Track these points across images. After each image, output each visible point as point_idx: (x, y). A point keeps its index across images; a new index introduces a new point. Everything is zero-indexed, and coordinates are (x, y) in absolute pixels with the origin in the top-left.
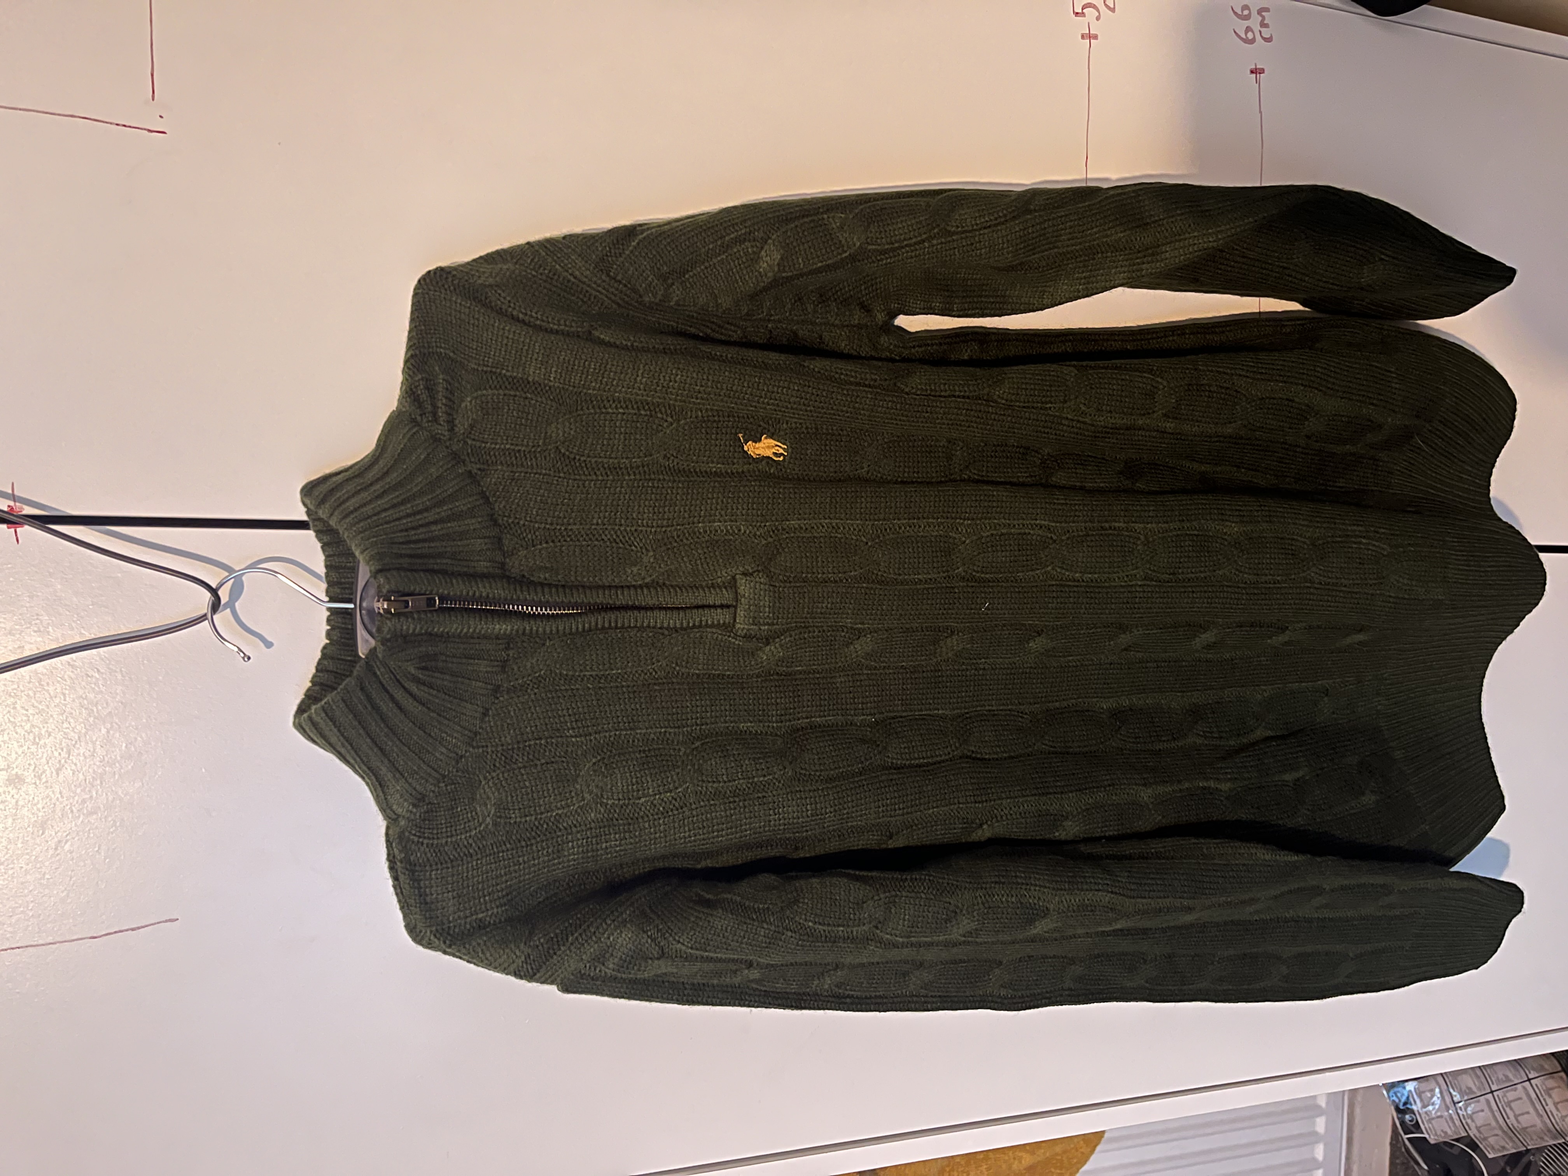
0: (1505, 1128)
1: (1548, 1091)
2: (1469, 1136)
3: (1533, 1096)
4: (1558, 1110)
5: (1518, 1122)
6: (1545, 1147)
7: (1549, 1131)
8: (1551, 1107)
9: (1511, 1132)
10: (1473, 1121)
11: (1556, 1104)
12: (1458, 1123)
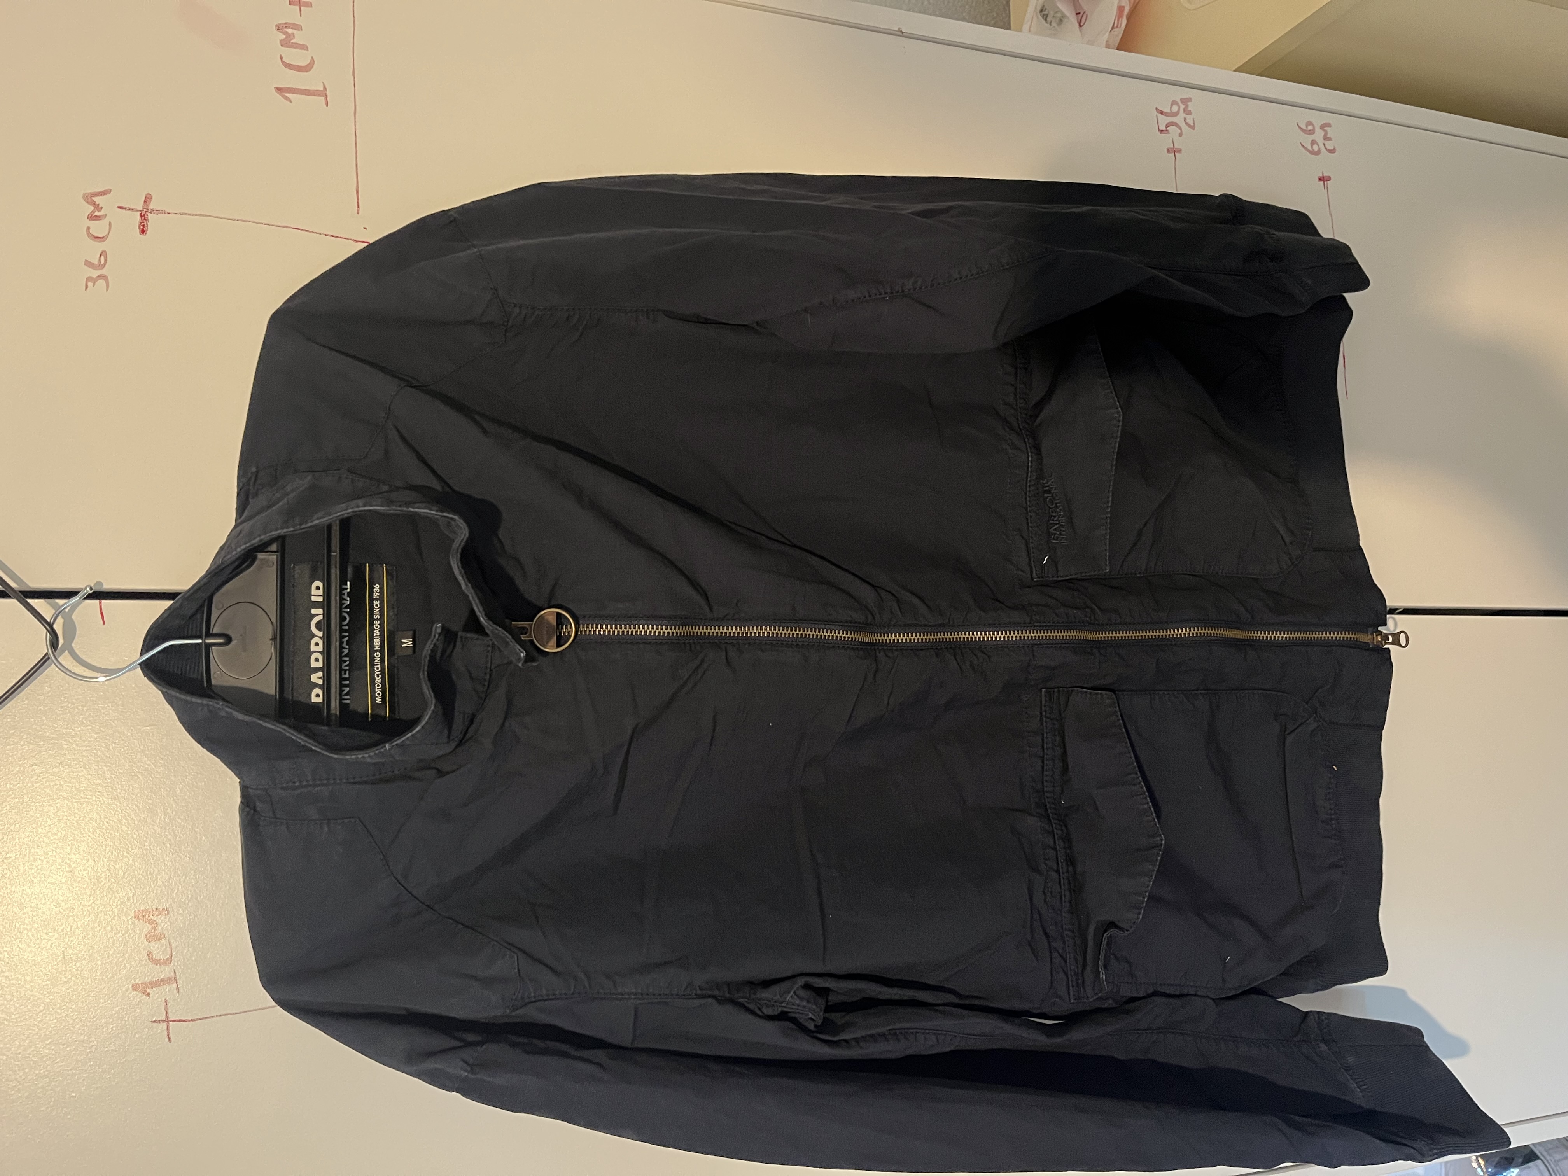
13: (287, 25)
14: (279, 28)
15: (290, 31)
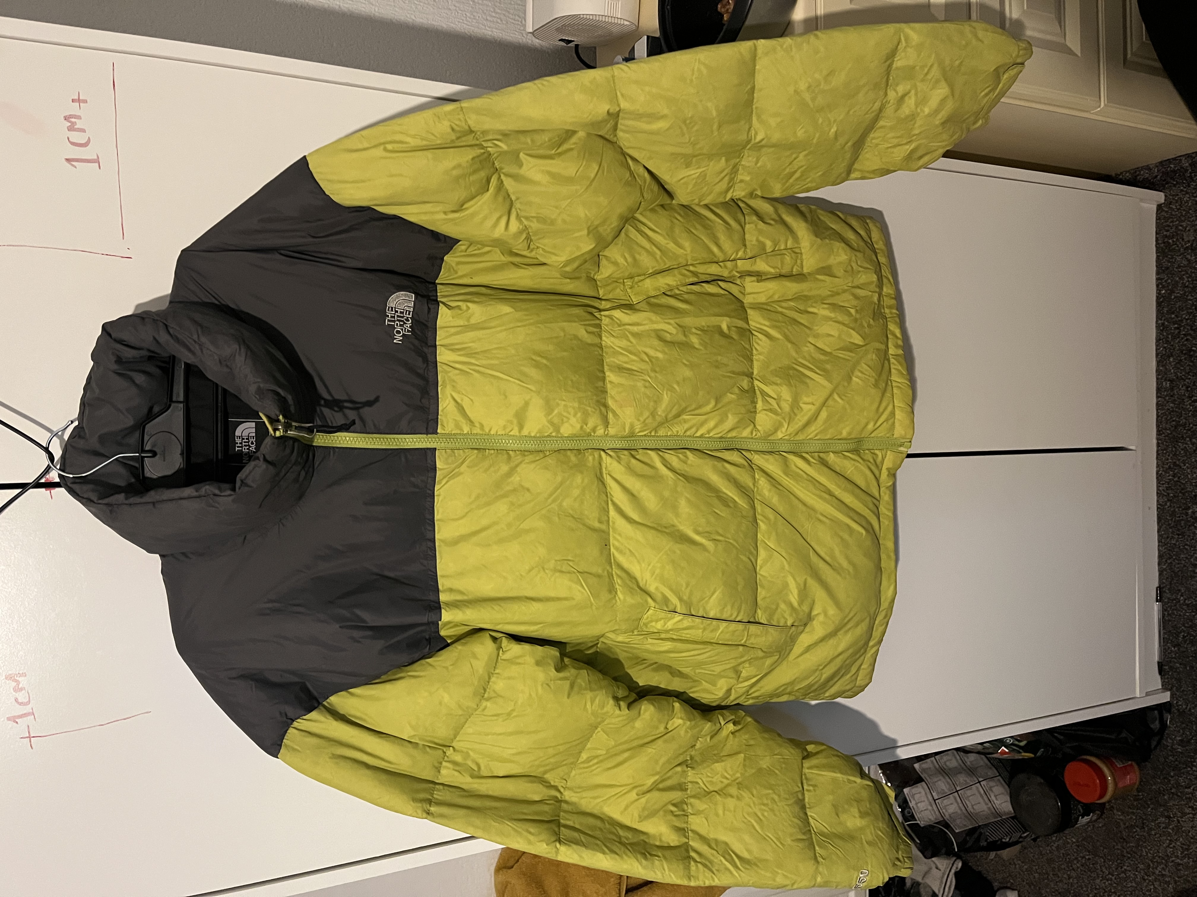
0: (967, 814)
1: (991, 788)
2: (944, 820)
3: (982, 792)
4: (996, 799)
5: (973, 808)
6: (990, 823)
7: (992, 813)
8: (993, 798)
9: (970, 816)
10: (946, 811)
11: (995, 796)
12: (937, 812)
13: (71, 116)
14: (66, 118)
15: (73, 120)
